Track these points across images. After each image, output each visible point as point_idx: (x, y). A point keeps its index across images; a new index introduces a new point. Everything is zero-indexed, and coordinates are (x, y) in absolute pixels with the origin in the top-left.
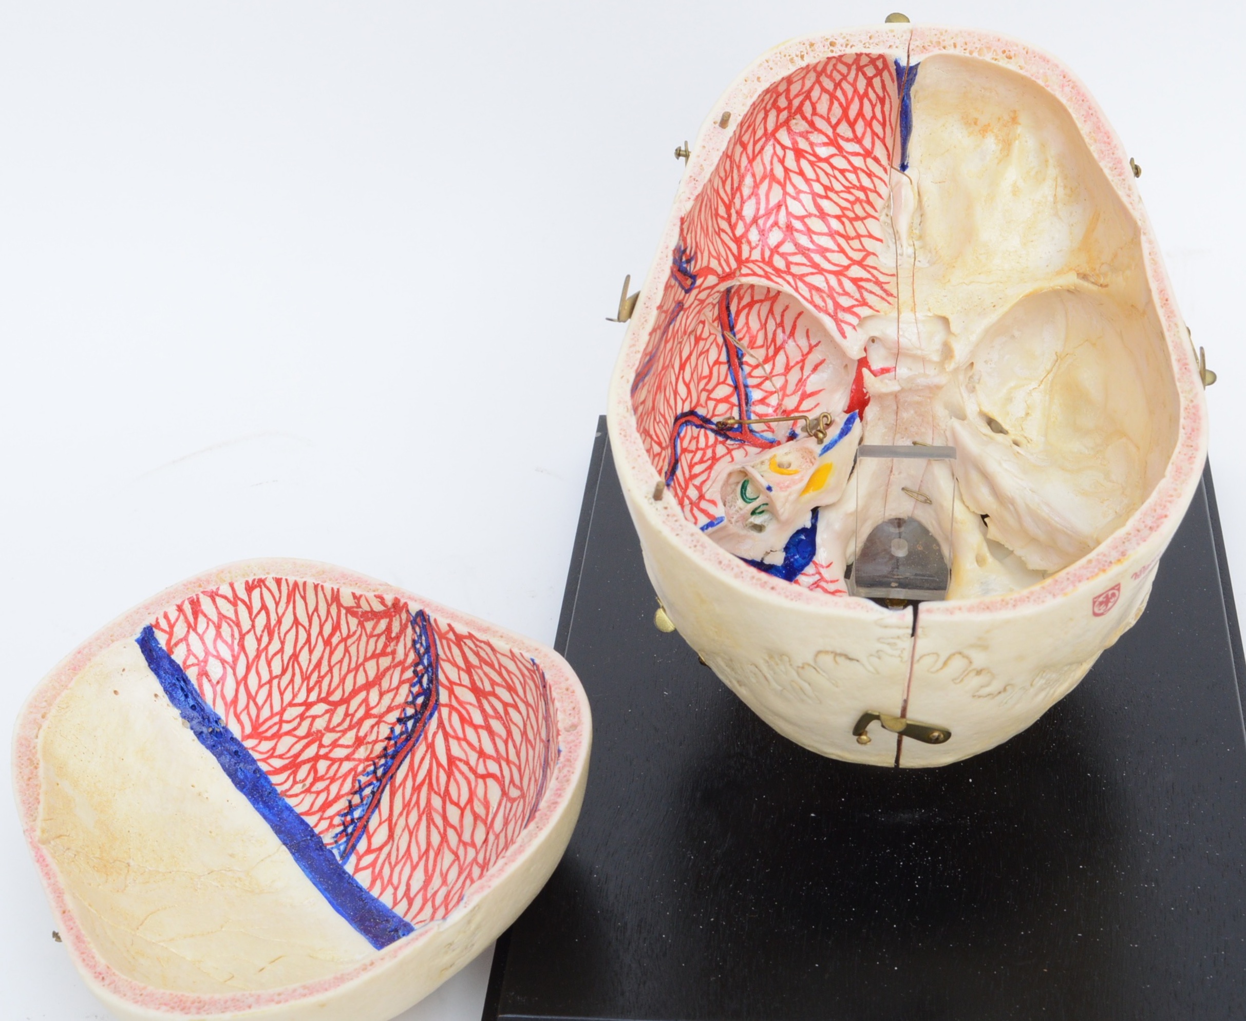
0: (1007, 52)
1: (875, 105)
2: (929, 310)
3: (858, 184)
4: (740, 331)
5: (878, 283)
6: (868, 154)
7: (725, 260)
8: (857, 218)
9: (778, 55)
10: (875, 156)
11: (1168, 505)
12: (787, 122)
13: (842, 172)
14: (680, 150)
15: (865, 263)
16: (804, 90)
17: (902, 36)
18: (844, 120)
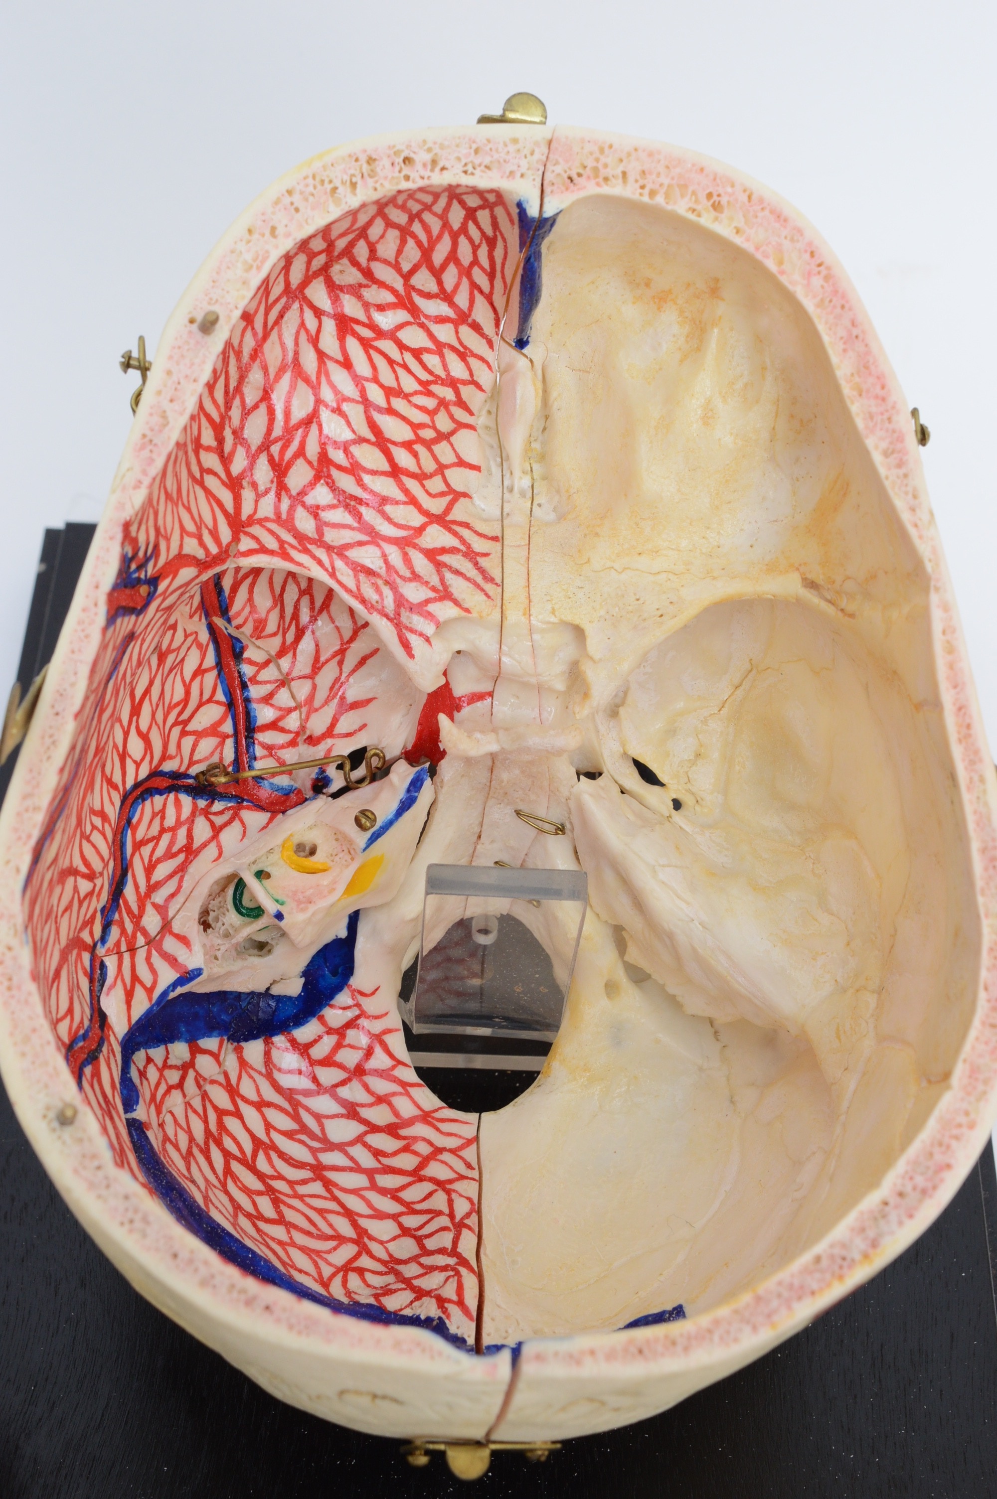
0: (715, 198)
1: (479, 246)
2: (553, 612)
3: (443, 375)
4: (238, 614)
5: (471, 555)
6: (463, 318)
7: (210, 532)
8: (442, 437)
9: (310, 181)
10: (474, 321)
11: (954, 1143)
12: (325, 270)
13: (417, 353)
14: (130, 358)
15: (450, 518)
16: (355, 227)
17: (532, 153)
18: (424, 266)
